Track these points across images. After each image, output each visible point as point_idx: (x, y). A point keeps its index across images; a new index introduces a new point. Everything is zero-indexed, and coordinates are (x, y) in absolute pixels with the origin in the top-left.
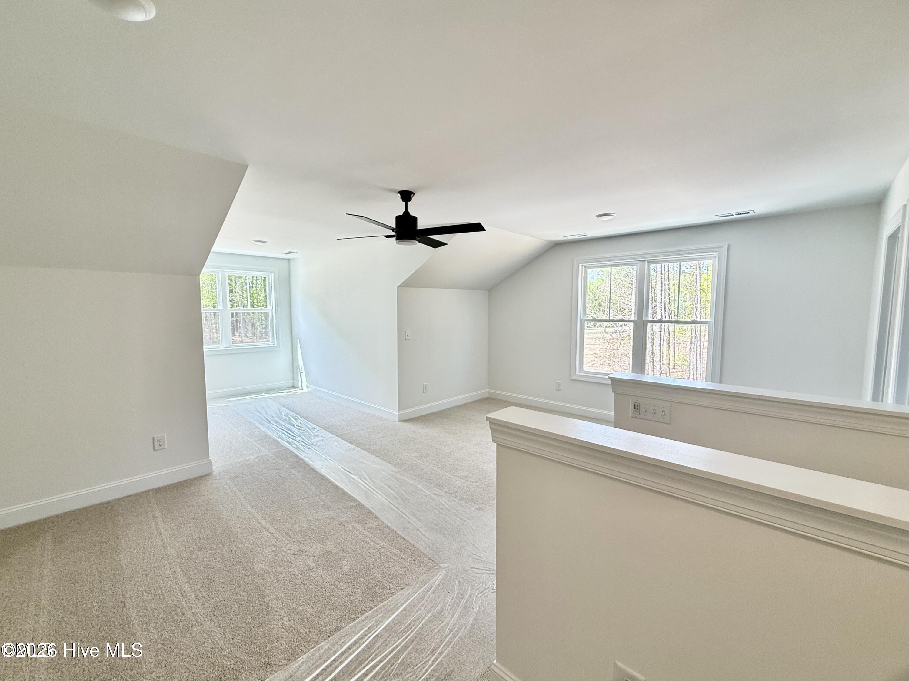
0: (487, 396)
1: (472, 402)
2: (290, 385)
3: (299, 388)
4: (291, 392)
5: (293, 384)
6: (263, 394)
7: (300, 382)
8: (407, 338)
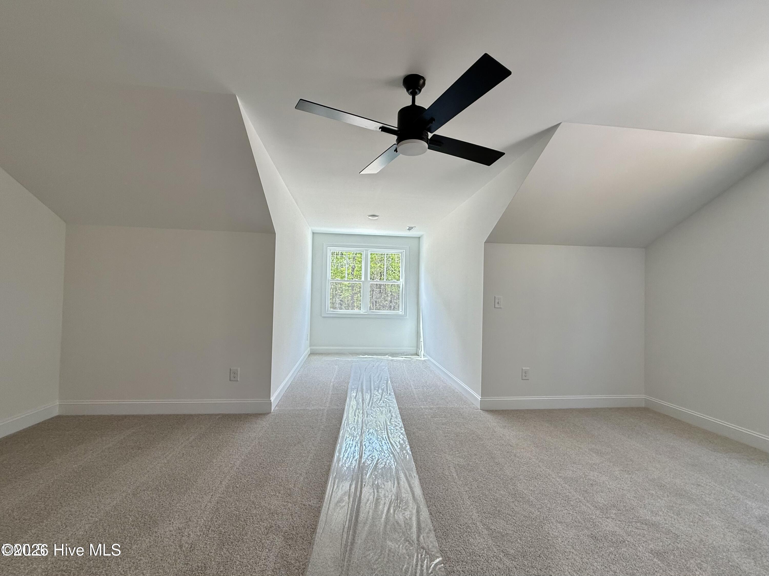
0: (643, 405)
1: (611, 409)
2: (415, 352)
3: (419, 356)
4: (410, 358)
5: (417, 352)
6: (387, 356)
7: (420, 350)
8: (497, 306)
